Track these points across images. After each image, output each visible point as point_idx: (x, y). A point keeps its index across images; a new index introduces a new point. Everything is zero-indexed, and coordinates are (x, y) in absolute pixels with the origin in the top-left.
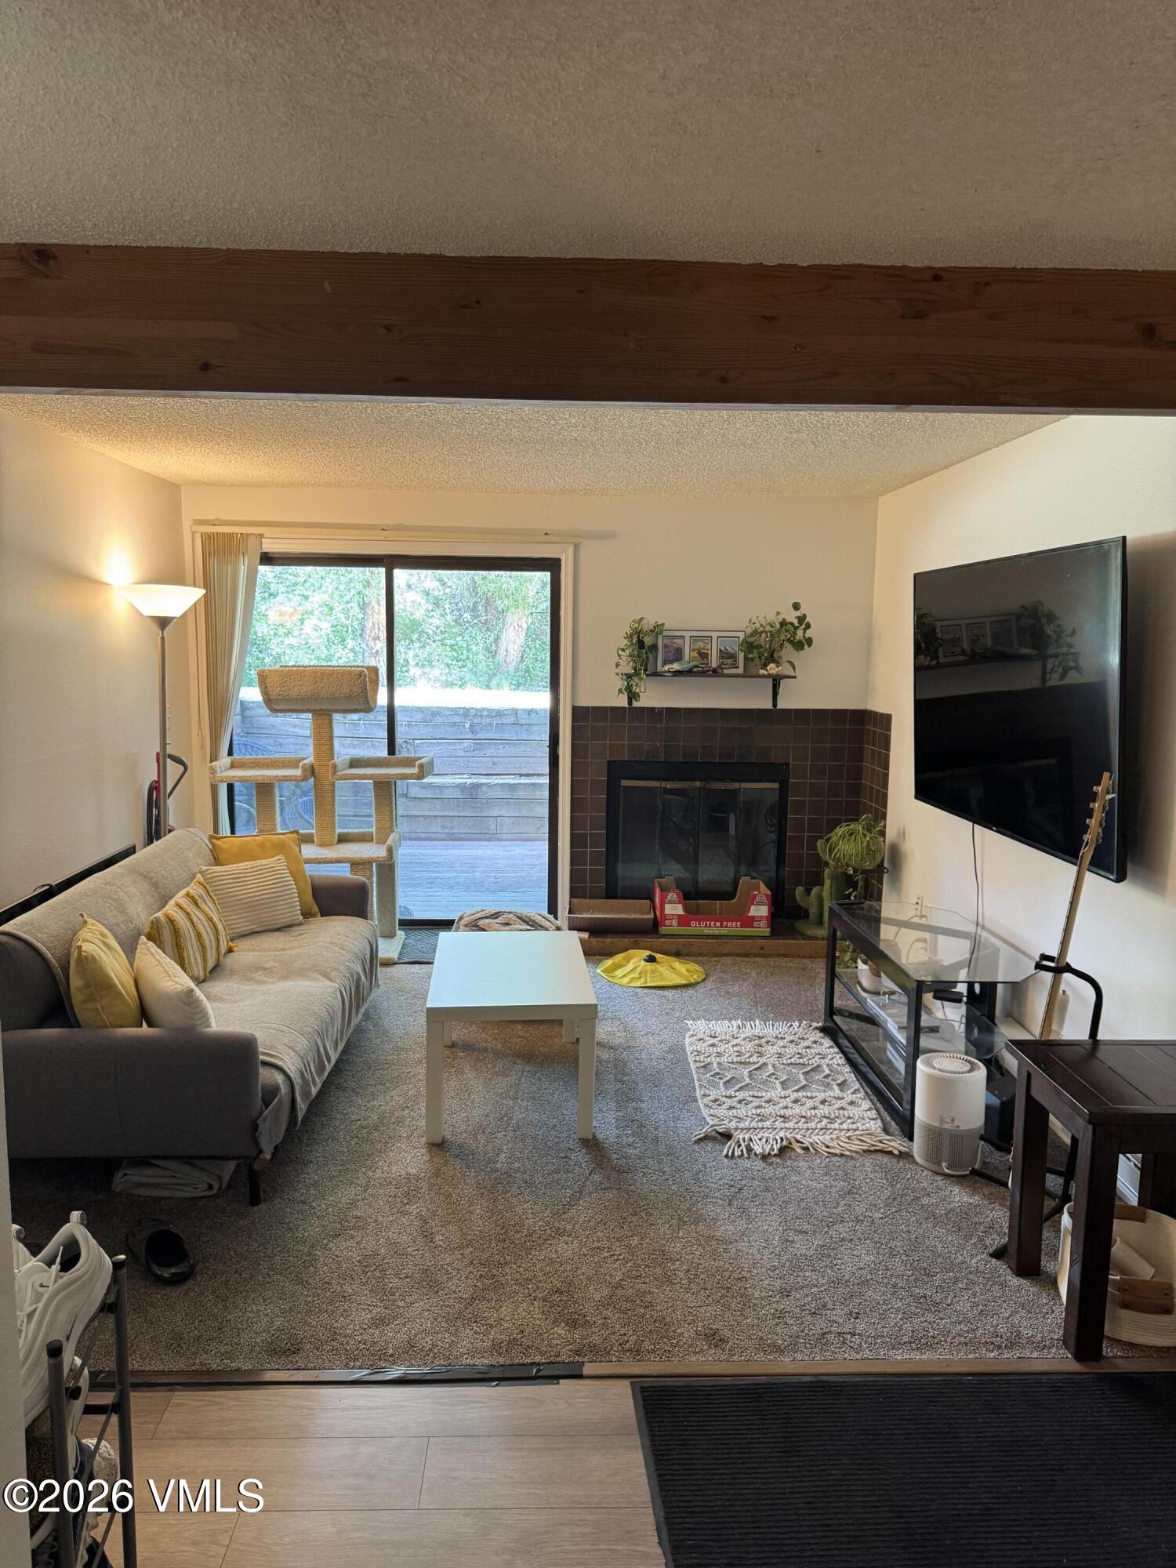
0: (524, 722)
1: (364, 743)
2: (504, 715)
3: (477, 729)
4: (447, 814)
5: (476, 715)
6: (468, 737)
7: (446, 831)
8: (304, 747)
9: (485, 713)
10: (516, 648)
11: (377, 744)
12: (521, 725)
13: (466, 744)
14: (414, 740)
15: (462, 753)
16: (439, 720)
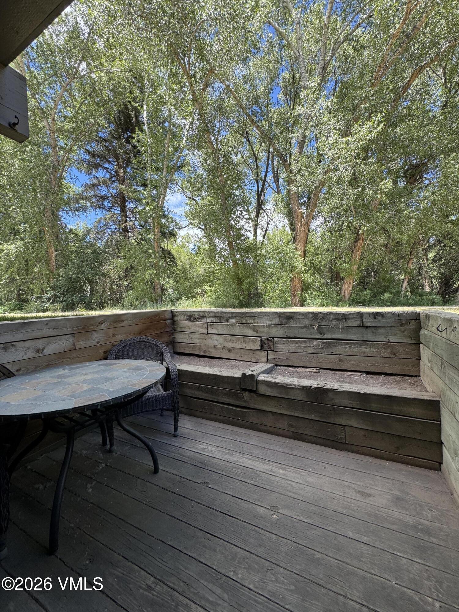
0: (369, 324)
1: (239, 339)
2: (349, 319)
3: (325, 330)
4: (293, 414)
5: (323, 318)
6: (317, 337)
7: (293, 430)
8: (204, 341)
9: (332, 317)
10: (348, 291)
11: (247, 340)
12: (367, 327)
13: (315, 342)
14: (273, 338)
15: (311, 350)
16: (292, 322)
